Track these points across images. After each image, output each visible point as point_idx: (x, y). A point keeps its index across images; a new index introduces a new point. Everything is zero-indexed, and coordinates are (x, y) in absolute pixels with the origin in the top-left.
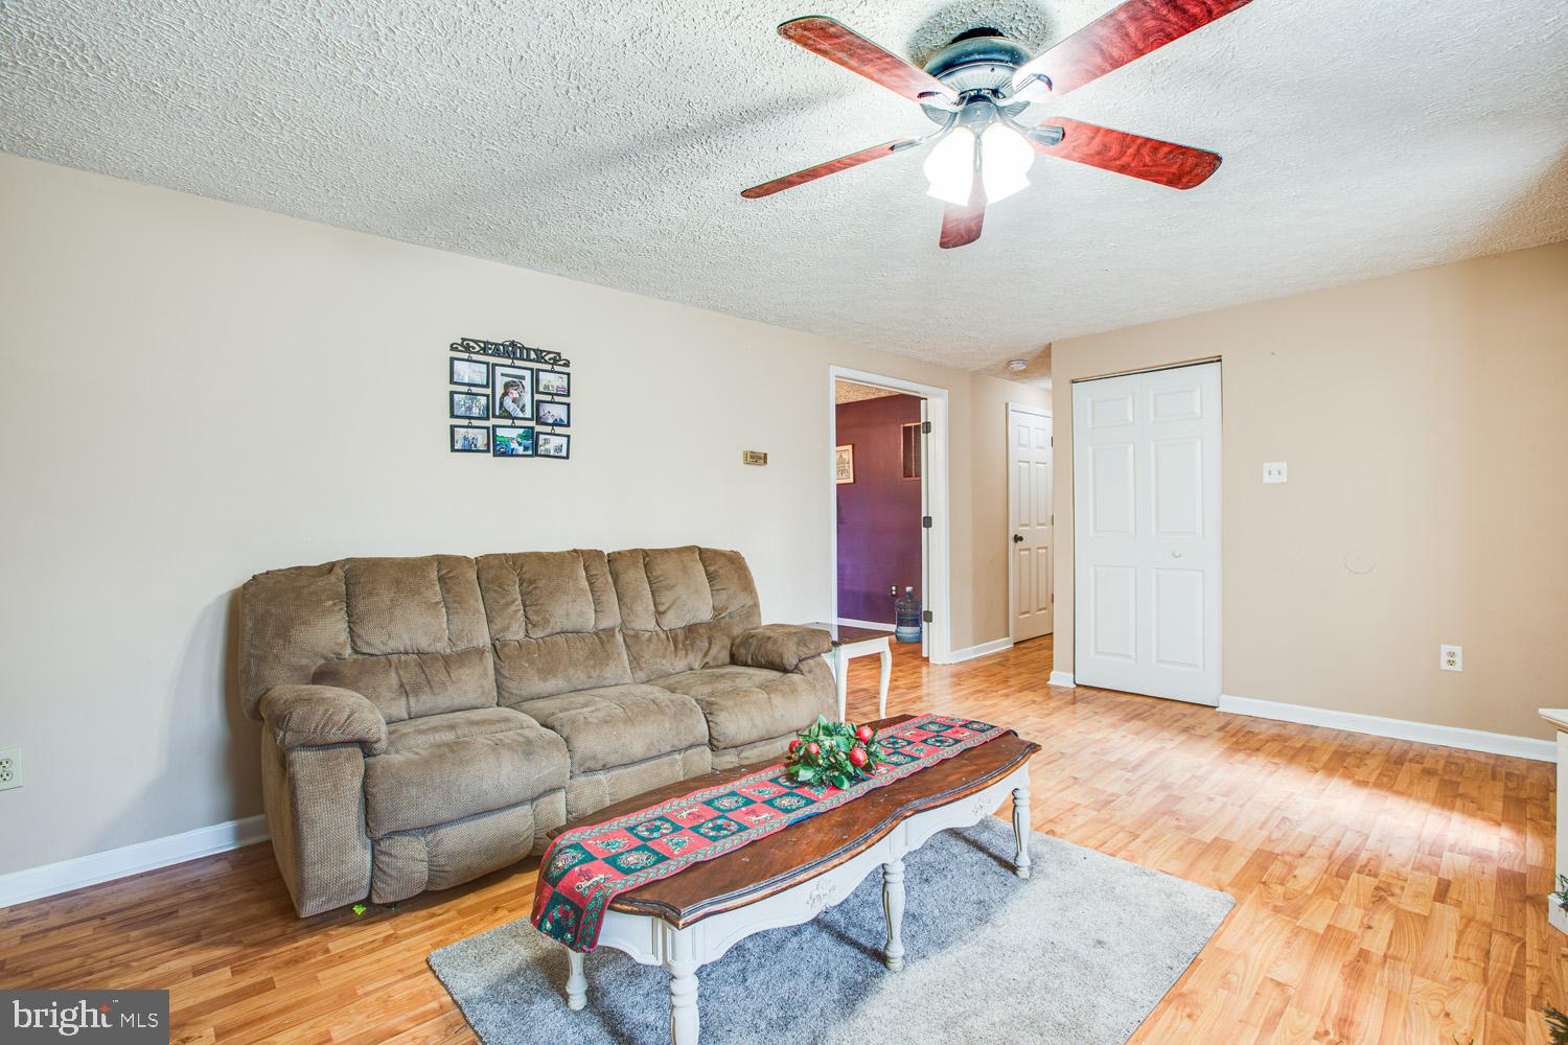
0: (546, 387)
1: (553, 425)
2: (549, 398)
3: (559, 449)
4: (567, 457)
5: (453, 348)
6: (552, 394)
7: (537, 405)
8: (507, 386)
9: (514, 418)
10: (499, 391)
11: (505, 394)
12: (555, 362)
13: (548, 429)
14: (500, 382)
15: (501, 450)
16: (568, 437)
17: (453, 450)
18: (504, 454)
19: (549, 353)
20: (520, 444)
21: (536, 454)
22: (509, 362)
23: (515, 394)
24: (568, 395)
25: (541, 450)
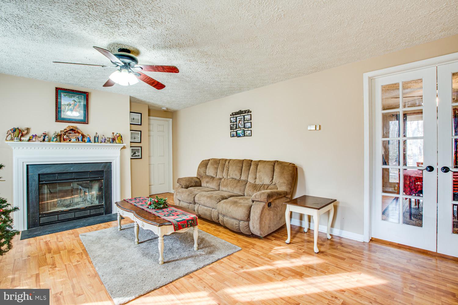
0: (246, 119)
1: (248, 128)
2: (247, 122)
3: (249, 134)
4: (251, 136)
5: (231, 115)
6: (248, 121)
7: (244, 123)
8: (239, 121)
9: (241, 128)
10: (238, 122)
11: (239, 123)
12: (248, 112)
13: (247, 129)
14: (238, 120)
15: (238, 136)
16: (251, 130)
17: (231, 137)
18: (239, 137)
19: (247, 110)
20: (242, 134)
21: (244, 136)
22: (239, 115)
23: (241, 122)
24: (251, 120)
25: (246, 135)
